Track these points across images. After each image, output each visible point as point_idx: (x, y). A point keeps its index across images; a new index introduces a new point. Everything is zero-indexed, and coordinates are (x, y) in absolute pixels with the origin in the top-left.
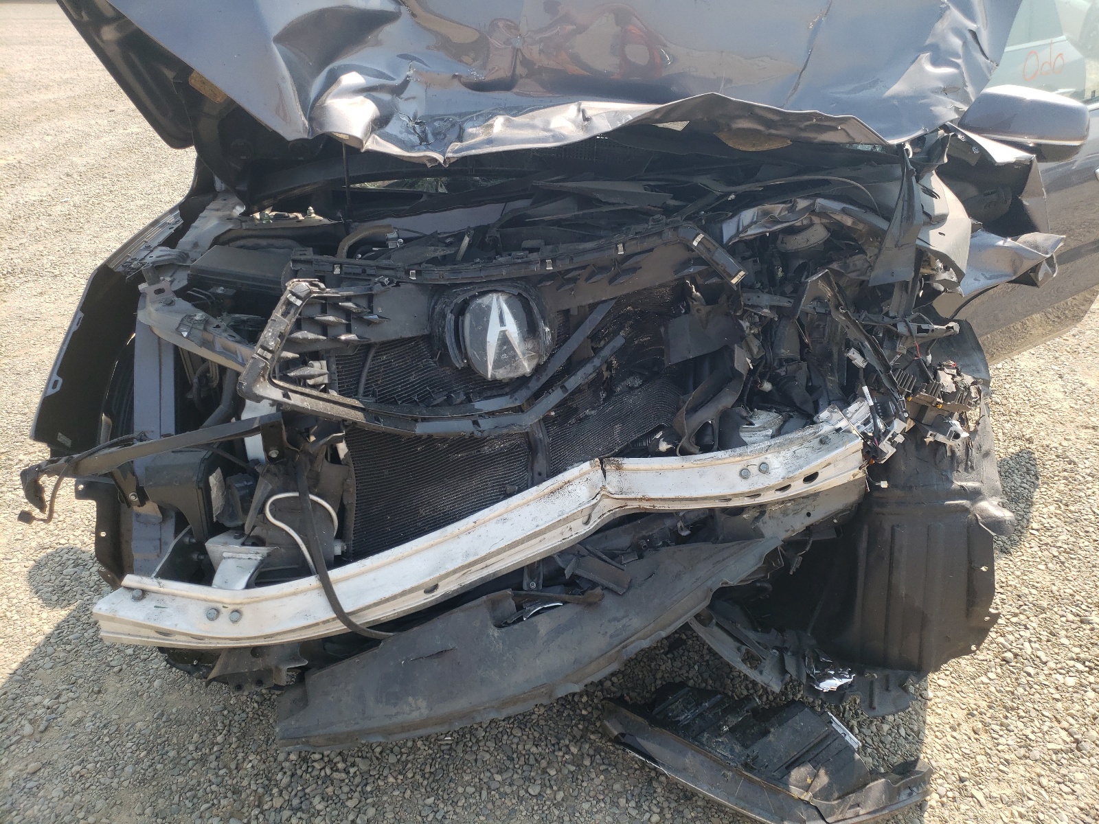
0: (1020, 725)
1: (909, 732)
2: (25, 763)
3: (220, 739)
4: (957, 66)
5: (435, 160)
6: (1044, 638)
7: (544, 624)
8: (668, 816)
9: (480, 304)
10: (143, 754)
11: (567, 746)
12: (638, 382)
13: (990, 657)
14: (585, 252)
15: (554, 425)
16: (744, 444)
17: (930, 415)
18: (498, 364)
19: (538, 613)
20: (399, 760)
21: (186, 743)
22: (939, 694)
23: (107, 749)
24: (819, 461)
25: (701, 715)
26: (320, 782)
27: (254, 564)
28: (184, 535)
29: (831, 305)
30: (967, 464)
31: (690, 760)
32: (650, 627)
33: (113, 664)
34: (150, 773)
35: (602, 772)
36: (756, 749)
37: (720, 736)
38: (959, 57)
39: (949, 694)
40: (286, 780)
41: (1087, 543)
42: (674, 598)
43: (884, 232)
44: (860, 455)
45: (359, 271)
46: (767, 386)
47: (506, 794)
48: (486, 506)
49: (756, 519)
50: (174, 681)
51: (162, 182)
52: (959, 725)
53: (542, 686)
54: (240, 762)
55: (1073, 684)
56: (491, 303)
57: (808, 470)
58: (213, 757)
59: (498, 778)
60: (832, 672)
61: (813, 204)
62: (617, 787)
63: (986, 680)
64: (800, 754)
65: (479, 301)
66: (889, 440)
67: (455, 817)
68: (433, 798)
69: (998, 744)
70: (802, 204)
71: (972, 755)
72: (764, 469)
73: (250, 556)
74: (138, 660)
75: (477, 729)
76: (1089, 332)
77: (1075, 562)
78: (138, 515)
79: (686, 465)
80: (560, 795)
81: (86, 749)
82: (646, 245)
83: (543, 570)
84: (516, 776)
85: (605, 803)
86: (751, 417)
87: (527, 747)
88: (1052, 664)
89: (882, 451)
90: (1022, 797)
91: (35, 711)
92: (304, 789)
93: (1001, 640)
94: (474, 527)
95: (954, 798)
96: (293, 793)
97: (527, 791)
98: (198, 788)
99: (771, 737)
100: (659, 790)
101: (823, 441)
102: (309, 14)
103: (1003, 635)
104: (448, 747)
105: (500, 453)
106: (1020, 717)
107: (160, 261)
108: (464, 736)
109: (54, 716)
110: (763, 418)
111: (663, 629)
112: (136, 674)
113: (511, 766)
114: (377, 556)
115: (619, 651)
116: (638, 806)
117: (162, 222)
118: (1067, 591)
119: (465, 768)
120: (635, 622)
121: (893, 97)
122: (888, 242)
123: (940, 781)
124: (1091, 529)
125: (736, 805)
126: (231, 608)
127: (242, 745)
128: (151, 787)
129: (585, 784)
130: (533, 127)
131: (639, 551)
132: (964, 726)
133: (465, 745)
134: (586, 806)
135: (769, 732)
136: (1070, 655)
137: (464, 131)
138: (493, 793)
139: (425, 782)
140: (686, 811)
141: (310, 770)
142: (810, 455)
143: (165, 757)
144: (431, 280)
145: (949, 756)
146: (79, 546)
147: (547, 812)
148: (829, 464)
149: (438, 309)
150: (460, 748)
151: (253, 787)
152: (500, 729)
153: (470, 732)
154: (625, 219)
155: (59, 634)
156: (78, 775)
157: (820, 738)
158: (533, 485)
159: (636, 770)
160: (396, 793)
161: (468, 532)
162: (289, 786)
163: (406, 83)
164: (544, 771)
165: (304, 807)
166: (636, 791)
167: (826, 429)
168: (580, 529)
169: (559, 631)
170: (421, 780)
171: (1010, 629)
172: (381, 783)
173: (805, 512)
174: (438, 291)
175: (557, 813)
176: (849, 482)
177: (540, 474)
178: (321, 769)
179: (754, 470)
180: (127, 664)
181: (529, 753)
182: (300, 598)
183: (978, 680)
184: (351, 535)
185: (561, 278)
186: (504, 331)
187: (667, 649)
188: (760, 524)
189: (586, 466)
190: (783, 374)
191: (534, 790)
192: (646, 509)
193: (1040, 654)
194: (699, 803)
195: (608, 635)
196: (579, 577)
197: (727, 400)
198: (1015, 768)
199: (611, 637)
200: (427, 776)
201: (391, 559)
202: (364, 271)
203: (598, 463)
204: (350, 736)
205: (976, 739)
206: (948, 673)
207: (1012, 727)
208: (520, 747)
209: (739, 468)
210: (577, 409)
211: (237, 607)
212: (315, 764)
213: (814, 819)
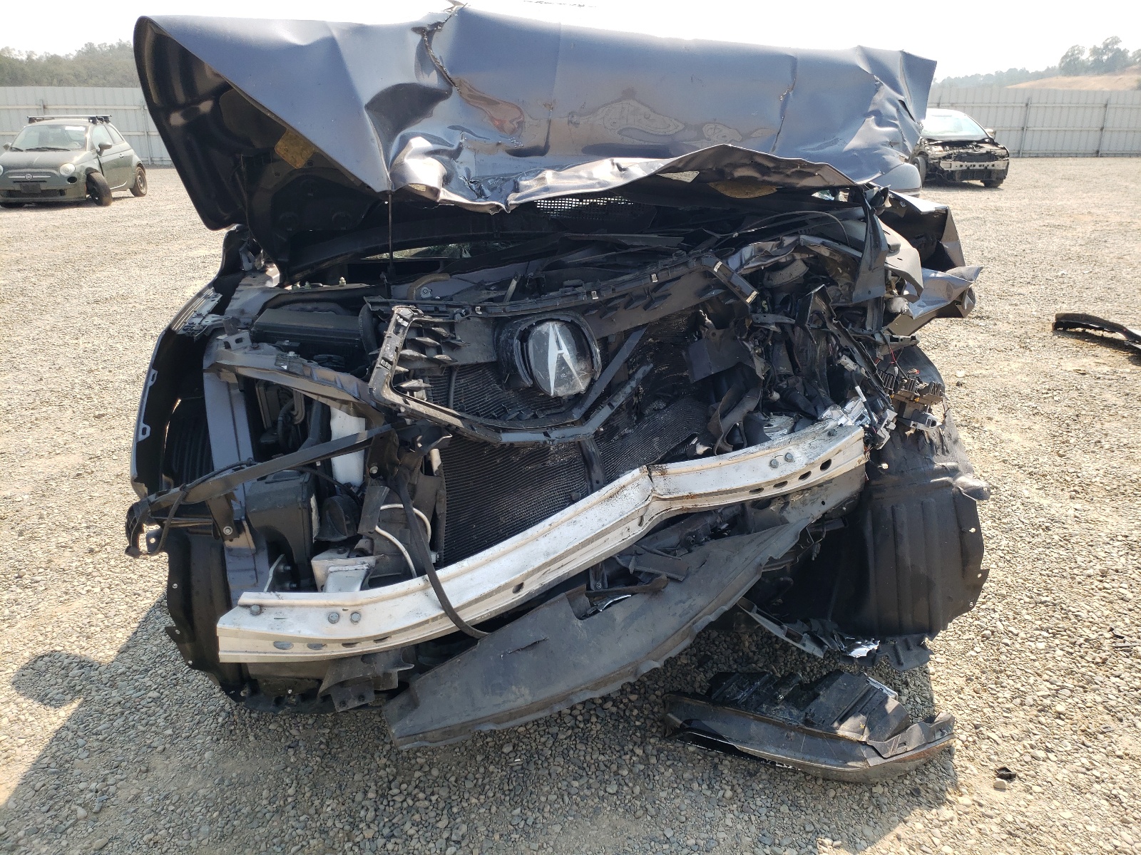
0: (1011, 682)
1: (923, 699)
2: (88, 841)
3: (291, 791)
4: (896, 126)
5: (498, 207)
6: (1011, 617)
7: (619, 613)
8: (739, 790)
9: (540, 331)
10: (216, 814)
11: (632, 751)
12: (662, 405)
13: (973, 636)
14: (624, 282)
15: (602, 441)
16: (768, 439)
17: (909, 410)
18: (559, 382)
19: (609, 606)
20: (475, 785)
21: (257, 800)
22: (940, 669)
23: (175, 816)
24: (833, 448)
25: (755, 692)
26: (405, 812)
27: (362, 574)
28: (278, 565)
29: (826, 316)
30: (943, 449)
31: (755, 728)
32: (714, 603)
33: (154, 744)
34: (228, 828)
35: (669, 766)
36: (813, 707)
37: (777, 704)
38: (895, 119)
39: (948, 668)
40: (371, 814)
41: (1023, 545)
42: (731, 576)
43: (860, 259)
44: (861, 443)
45: (433, 309)
46: (776, 396)
47: (587, 796)
48: (556, 512)
49: (783, 508)
50: (225, 751)
51: (48, 327)
52: (962, 689)
53: (630, 664)
54: (318, 807)
55: (1044, 647)
56: (548, 330)
57: (823, 457)
58: (289, 807)
59: (576, 784)
60: (860, 643)
61: (798, 239)
62: (687, 775)
63: (975, 654)
64: (850, 707)
65: (539, 328)
66: (885, 427)
67: (545, 821)
68: (519, 809)
69: (998, 698)
70: (788, 241)
71: (980, 709)
72: (789, 458)
73: (356, 567)
74: (179, 739)
75: (542, 750)
76: (978, 392)
77: (1019, 559)
78: (230, 550)
79: (724, 462)
80: (637, 790)
81: (151, 819)
82: (676, 273)
83: (606, 572)
84: (591, 781)
85: (680, 790)
86: (769, 420)
87: (594, 757)
88: (1022, 635)
89: (880, 437)
90: (1028, 733)
91: (83, 796)
92: (390, 821)
93: (976, 623)
94: (549, 530)
95: (974, 741)
96: (381, 824)
97: (606, 792)
98: (283, 835)
99: (821, 699)
100: (726, 771)
101: (831, 434)
102: (389, 88)
103: (979, 619)
104: (520, 767)
105: (562, 466)
106: (1008, 676)
107: (217, 325)
108: (532, 756)
109: (106, 797)
110: (777, 421)
111: (725, 603)
112: (182, 751)
113: (584, 774)
114: (471, 558)
115: (690, 627)
116: (710, 787)
117: (205, 294)
118: (1019, 580)
119: (541, 781)
120: (699, 601)
121: (853, 150)
122: (864, 267)
123: (959, 731)
124: (1024, 535)
125: (803, 759)
126: (351, 610)
127: (315, 793)
128: (233, 841)
129: (657, 778)
130: (580, 177)
131: (688, 545)
132: (967, 690)
133: (536, 763)
134: (663, 794)
135: (819, 695)
136: (1034, 627)
137: (518, 184)
138: (574, 797)
139: (508, 798)
140: (754, 785)
141: (391, 803)
142: (823, 445)
143: (239, 814)
144: (495, 313)
145: (961, 712)
146: (77, 651)
147: (629, 804)
148: (840, 451)
149: (502, 338)
150: (532, 767)
151: (339, 825)
152: (565, 746)
153: (537, 753)
154: (648, 257)
155: (85, 727)
156: (152, 842)
157: (863, 693)
158: (593, 491)
159: (700, 760)
160: (482, 810)
161: (544, 534)
162: (374, 820)
163: (459, 150)
164: (616, 773)
165: (396, 834)
166: (706, 776)
167: (831, 425)
168: (636, 531)
169: (632, 618)
170: (503, 797)
171: (982, 613)
172: (465, 804)
173: (820, 501)
174: (498, 324)
175: (639, 803)
176: (856, 468)
177: (598, 482)
178: (402, 802)
179: (781, 460)
180: (170, 743)
181: (597, 761)
182: (410, 598)
183: (968, 654)
184: (442, 545)
185: (605, 308)
186: (561, 354)
187: (697, 664)
188: (785, 514)
189: (636, 472)
190: (785, 387)
191: (612, 789)
192: (688, 509)
193: (1010, 629)
194: (763, 777)
195: (678, 615)
196: (640, 572)
197: (750, 404)
198: (1016, 714)
199: (680, 616)
200: (507, 793)
201: (484, 559)
202: (436, 309)
203: (646, 470)
204: (464, 727)
205: (979, 697)
206: (942, 652)
207: (1004, 684)
208: (588, 758)
209: (769, 459)
210: (617, 428)
211: (355, 609)
212: (395, 798)
213: (873, 756)
